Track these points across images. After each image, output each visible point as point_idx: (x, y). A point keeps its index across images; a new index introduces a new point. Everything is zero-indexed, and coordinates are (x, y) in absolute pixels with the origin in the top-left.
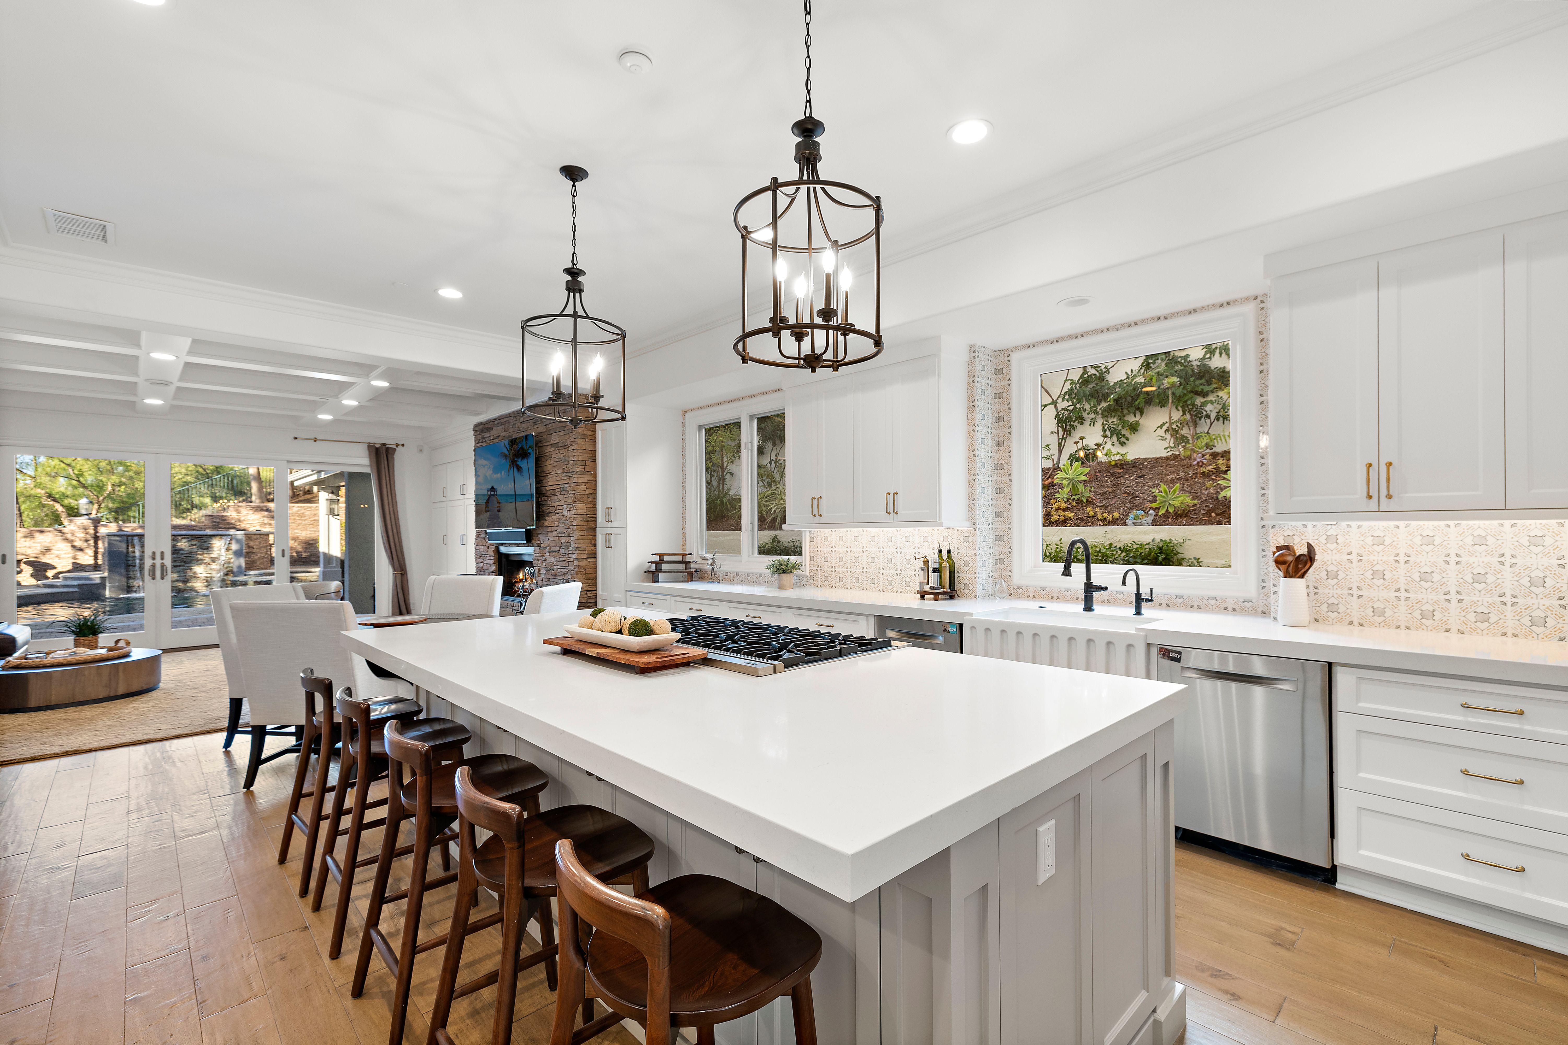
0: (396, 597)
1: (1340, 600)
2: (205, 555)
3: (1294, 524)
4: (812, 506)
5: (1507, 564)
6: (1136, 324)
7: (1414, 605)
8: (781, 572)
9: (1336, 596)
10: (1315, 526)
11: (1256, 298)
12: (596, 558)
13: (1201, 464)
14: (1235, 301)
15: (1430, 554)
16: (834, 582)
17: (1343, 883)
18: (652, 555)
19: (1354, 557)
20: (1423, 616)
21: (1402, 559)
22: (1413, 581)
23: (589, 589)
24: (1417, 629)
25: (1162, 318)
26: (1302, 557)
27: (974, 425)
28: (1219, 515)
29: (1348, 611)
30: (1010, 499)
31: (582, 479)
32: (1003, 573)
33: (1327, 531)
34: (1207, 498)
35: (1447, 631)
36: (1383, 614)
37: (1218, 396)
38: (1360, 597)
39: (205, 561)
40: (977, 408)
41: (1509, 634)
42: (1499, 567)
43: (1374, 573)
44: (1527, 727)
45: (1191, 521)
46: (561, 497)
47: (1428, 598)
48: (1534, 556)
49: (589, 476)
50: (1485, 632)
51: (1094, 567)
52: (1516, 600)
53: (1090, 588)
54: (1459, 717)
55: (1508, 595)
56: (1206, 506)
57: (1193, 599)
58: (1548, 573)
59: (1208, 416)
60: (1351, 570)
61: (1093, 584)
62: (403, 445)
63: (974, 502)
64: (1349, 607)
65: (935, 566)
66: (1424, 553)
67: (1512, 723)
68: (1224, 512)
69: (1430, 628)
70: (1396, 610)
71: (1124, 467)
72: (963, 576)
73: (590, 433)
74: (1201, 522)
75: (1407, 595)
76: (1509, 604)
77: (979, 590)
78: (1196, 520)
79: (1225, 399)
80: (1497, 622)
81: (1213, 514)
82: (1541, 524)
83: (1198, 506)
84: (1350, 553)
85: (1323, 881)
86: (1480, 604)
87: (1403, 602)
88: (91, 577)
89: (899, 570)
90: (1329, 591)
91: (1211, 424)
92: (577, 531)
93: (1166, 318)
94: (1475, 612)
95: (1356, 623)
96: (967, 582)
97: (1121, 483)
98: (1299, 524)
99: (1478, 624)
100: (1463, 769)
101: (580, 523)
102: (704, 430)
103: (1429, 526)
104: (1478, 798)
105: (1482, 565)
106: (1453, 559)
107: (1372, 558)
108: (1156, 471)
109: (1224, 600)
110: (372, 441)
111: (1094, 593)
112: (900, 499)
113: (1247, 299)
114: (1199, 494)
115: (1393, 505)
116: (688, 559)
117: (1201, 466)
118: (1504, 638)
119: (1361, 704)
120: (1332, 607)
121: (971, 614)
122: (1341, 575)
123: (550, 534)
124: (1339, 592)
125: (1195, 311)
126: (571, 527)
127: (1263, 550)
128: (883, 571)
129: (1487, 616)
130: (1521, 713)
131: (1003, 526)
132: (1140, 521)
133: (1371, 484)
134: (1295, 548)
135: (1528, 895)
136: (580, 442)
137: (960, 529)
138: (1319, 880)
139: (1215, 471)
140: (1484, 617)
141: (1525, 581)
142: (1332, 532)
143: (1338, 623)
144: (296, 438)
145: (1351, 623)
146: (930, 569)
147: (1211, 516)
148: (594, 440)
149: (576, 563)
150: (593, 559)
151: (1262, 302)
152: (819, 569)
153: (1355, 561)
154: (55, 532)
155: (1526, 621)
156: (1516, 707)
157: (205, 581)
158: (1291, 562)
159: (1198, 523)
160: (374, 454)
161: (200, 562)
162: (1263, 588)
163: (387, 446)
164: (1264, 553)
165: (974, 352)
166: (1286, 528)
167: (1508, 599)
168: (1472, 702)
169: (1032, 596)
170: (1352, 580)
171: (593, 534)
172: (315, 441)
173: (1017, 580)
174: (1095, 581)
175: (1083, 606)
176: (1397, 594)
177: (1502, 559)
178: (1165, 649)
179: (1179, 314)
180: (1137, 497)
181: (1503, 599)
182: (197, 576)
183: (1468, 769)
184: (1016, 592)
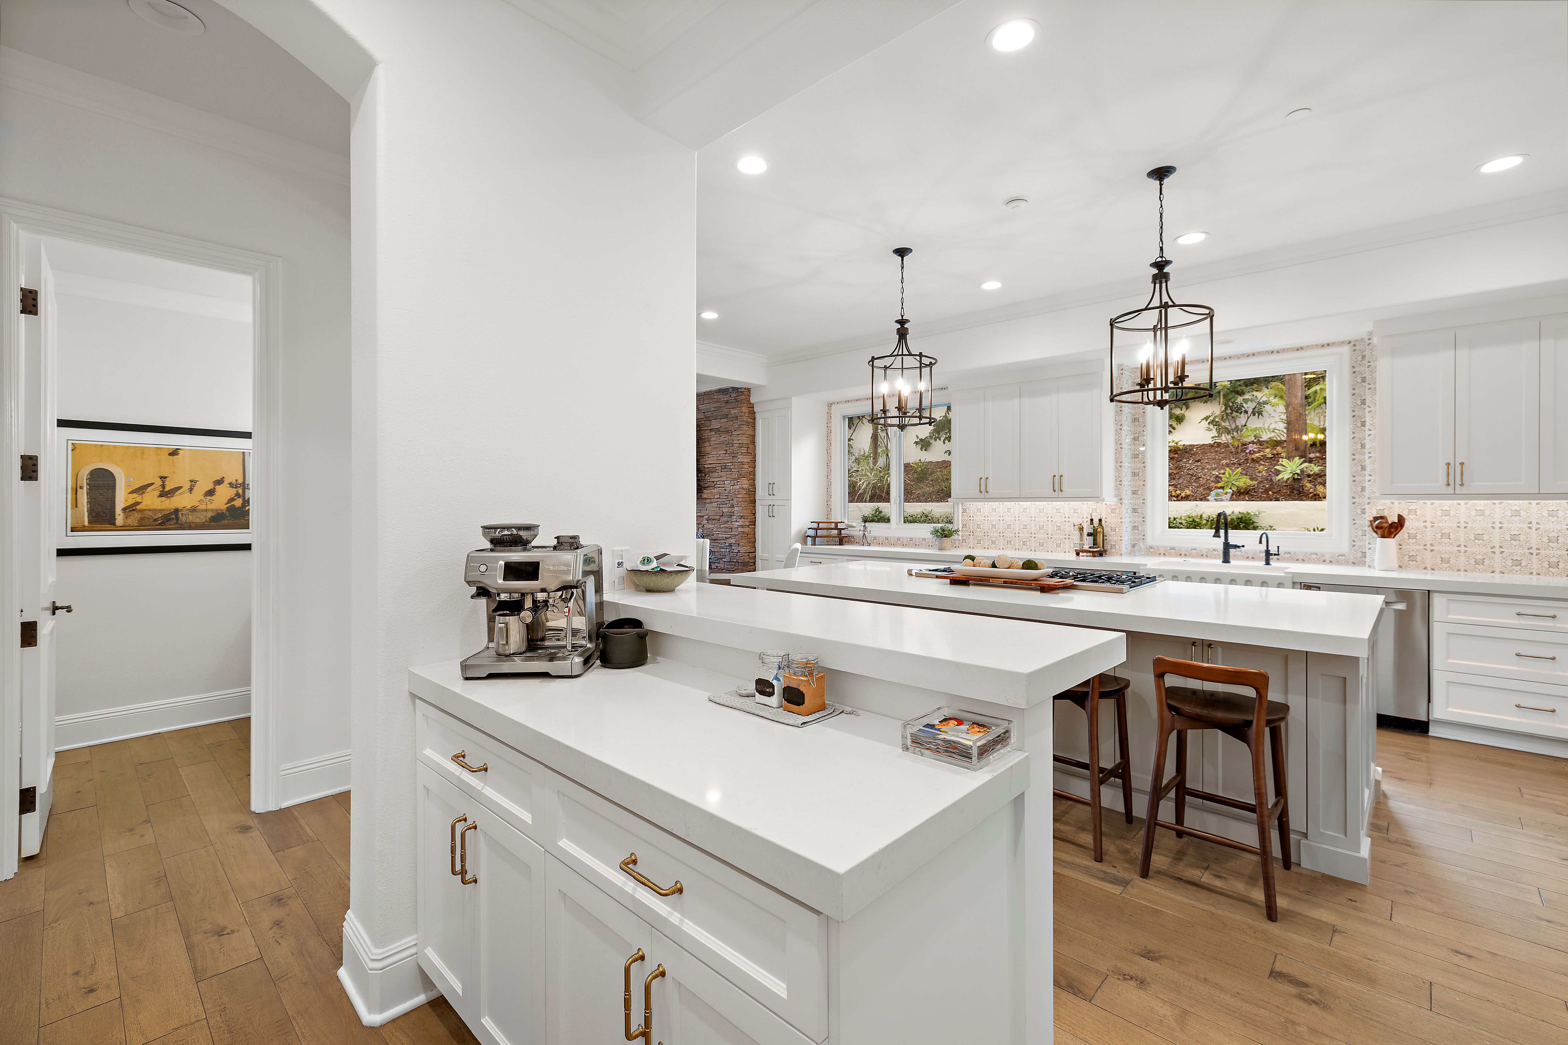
1: (1418, 553)
3: (1384, 501)
4: (980, 485)
5: (1534, 528)
6: (1253, 355)
7: (1471, 555)
8: (944, 536)
9: (1414, 550)
10: (1400, 503)
11: (1350, 342)
12: (755, 525)
13: (1252, 452)
14: (1334, 344)
15: (1482, 522)
16: (986, 544)
17: (1433, 731)
18: (812, 522)
19: (1428, 524)
20: (1476, 563)
21: (1462, 525)
22: (1470, 540)
23: (751, 551)
24: (1472, 571)
25: (1275, 352)
26: (1393, 524)
27: (1121, 425)
28: (1276, 493)
29: (1424, 560)
30: (1144, 481)
31: (746, 459)
32: (1138, 537)
33: (1409, 506)
34: (1263, 480)
35: (1493, 572)
36: (1448, 562)
37: (1253, 395)
38: (1432, 551)
40: (1123, 412)
41: (1534, 573)
42: (1528, 530)
43: (1443, 534)
44: (1558, 625)
45: (1253, 498)
46: (723, 474)
47: (1480, 551)
48: (1551, 523)
49: (750, 457)
50: (1519, 572)
51: (1230, 531)
52: (1539, 551)
53: (1227, 546)
54: (1516, 621)
55: (1534, 548)
56: (1263, 486)
57: (1299, 555)
58: (1560, 534)
59: (1246, 412)
60: (1426, 533)
61: (1230, 543)
63: (1120, 483)
64: (1424, 557)
65: (1090, 532)
66: (1478, 522)
67: (1549, 623)
68: (1279, 490)
69: (1481, 571)
70: (1457, 559)
71: (1178, 452)
72: (1112, 538)
73: (751, 421)
74: (1261, 499)
75: (1466, 549)
76: (1535, 554)
77: (1124, 551)
78: (1256, 497)
79: (1259, 398)
80: (1526, 566)
81: (1270, 493)
82: (1556, 503)
83: (1256, 486)
84: (1425, 522)
85: (1419, 732)
86: (1515, 554)
87: (1462, 554)
89: (1050, 534)
90: (1410, 547)
91: (1248, 418)
92: (742, 503)
93: (1278, 352)
94: (1512, 559)
95: (1429, 568)
96: (1113, 543)
97: (1182, 466)
98: (1388, 502)
99: (1514, 567)
100: (1517, 653)
101: (745, 496)
102: (847, 419)
103: (1481, 504)
104: (1527, 670)
105: (1517, 529)
106: (1497, 525)
107: (1441, 525)
108: (1210, 457)
109: (1323, 555)
111: (1230, 550)
112: (1065, 480)
113: (1343, 343)
114: (1254, 476)
115: (1464, 490)
116: (840, 526)
117: (1252, 454)
118: (1531, 576)
119: (1450, 616)
120: (1412, 558)
121: (1146, 565)
122: (1419, 536)
123: (707, 505)
124: (1417, 547)
125: (1302, 348)
126: (735, 499)
127: (1354, 520)
128: (1035, 536)
129: (1520, 562)
130: (1554, 617)
131: (1138, 501)
132: (1220, 497)
133: (1450, 476)
134: (1388, 518)
135: (1557, 725)
136: (745, 428)
137: (1108, 503)
138: (1416, 732)
139: (1262, 458)
140: (1518, 563)
141: (1545, 540)
142: (1413, 507)
143: (1416, 569)
145: (1425, 568)
146: (1085, 534)
147: (1269, 494)
148: (754, 427)
149: (740, 529)
150: (753, 526)
151: (1355, 345)
152: (971, 534)
153: (1429, 527)
155: (1546, 564)
156: (1552, 614)
158: (1386, 527)
159: (1259, 499)
162: (1354, 546)
164: (1355, 522)
165: (1122, 370)
166: (1378, 504)
167: (1534, 551)
168: (1522, 612)
169: (1162, 554)
170: (1426, 540)
171: (753, 505)
173: (1150, 541)
174: (1231, 541)
175: (1222, 560)
176: (1459, 548)
177: (1530, 525)
178: (1308, 585)
179: (1289, 350)
180: (1200, 478)
181: (1530, 551)
183: (1520, 653)
184: (1152, 551)
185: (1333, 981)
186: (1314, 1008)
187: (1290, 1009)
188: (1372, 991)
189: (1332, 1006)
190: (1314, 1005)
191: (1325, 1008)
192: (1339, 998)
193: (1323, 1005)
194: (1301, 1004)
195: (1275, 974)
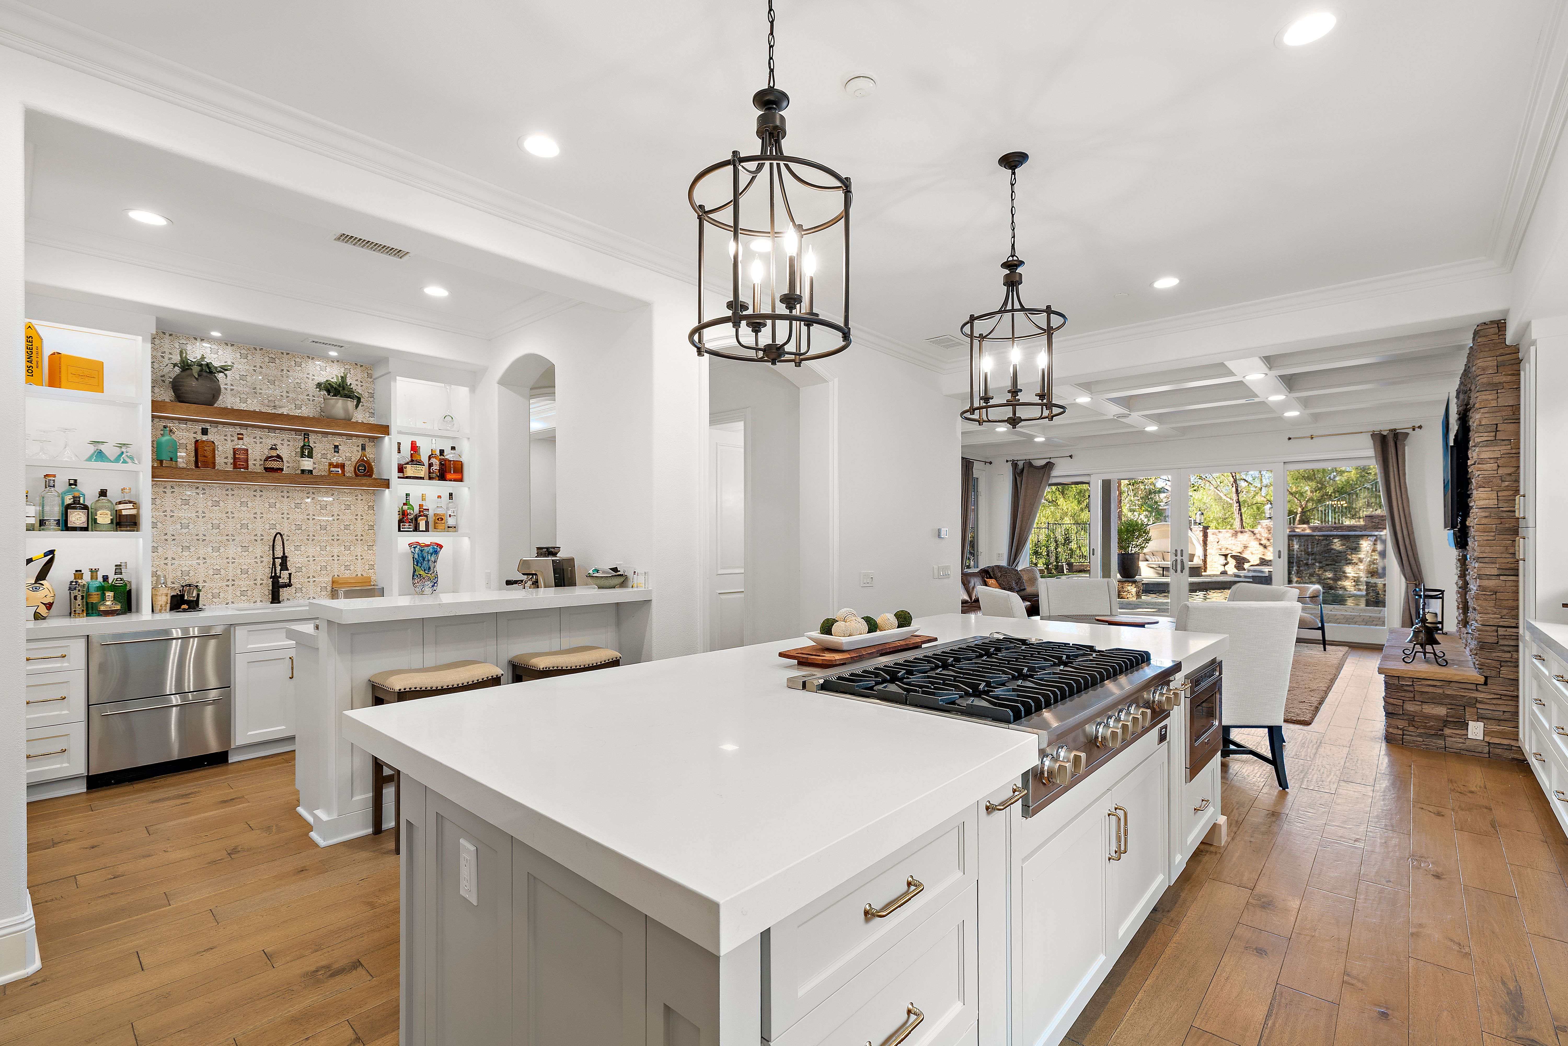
0: (1408, 611)
2: (1354, 555)
12: (1519, 575)
31: (1490, 453)
39: (1353, 561)
62: (1420, 427)
73: (1507, 379)
88: (1262, 570)
101: (1484, 521)
110: (1377, 428)
136: (1485, 395)
144: (1290, 439)
148: (1517, 388)
149: (1478, 582)
150: (1512, 578)
154: (1249, 532)
157: (1353, 581)
160: (1378, 443)
161: (1349, 563)
163: (1398, 431)
171: (1512, 537)
172: (1312, 438)
182: (1346, 574)
185: (318, 995)
186: (313, 968)
187: (325, 955)
188: (286, 1014)
189: (303, 979)
190: (315, 969)
191: (305, 975)
192: (303, 988)
193: (309, 974)
194: (323, 963)
195: (356, 965)
